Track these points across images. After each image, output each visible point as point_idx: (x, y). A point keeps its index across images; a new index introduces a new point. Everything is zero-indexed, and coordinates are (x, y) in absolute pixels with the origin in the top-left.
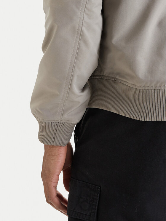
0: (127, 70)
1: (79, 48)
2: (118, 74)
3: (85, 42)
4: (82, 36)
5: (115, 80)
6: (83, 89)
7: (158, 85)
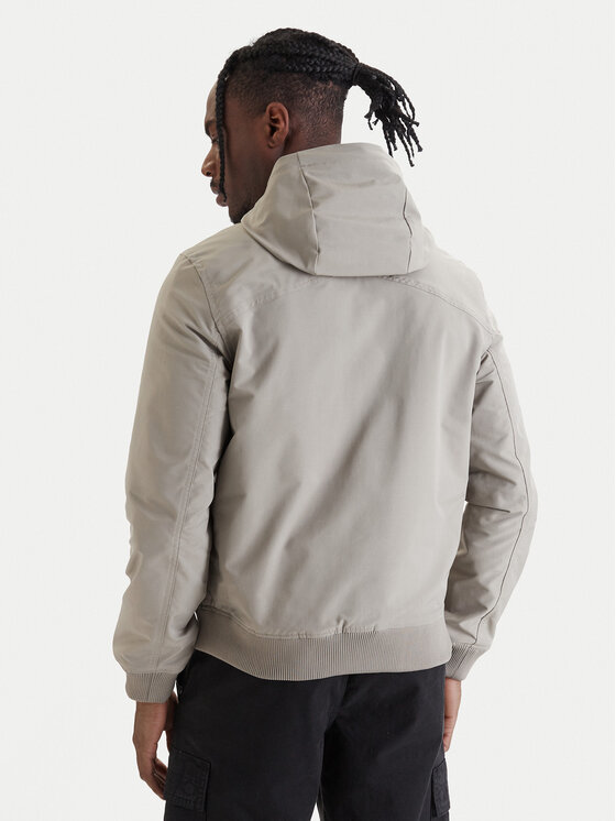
0: (242, 610)
1: (175, 581)
2: (233, 610)
3: (184, 574)
4: (178, 567)
5: (229, 617)
6: (186, 629)
7: (284, 633)
